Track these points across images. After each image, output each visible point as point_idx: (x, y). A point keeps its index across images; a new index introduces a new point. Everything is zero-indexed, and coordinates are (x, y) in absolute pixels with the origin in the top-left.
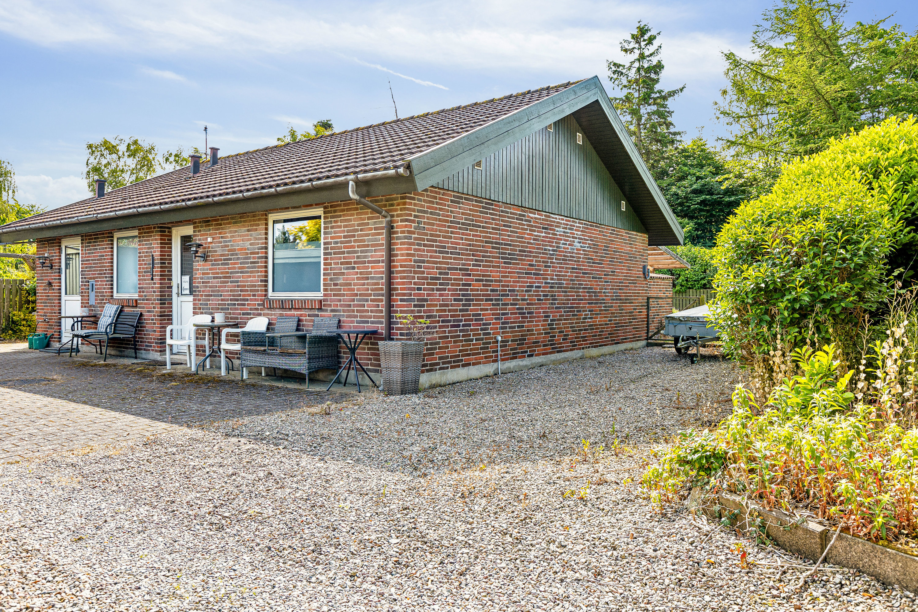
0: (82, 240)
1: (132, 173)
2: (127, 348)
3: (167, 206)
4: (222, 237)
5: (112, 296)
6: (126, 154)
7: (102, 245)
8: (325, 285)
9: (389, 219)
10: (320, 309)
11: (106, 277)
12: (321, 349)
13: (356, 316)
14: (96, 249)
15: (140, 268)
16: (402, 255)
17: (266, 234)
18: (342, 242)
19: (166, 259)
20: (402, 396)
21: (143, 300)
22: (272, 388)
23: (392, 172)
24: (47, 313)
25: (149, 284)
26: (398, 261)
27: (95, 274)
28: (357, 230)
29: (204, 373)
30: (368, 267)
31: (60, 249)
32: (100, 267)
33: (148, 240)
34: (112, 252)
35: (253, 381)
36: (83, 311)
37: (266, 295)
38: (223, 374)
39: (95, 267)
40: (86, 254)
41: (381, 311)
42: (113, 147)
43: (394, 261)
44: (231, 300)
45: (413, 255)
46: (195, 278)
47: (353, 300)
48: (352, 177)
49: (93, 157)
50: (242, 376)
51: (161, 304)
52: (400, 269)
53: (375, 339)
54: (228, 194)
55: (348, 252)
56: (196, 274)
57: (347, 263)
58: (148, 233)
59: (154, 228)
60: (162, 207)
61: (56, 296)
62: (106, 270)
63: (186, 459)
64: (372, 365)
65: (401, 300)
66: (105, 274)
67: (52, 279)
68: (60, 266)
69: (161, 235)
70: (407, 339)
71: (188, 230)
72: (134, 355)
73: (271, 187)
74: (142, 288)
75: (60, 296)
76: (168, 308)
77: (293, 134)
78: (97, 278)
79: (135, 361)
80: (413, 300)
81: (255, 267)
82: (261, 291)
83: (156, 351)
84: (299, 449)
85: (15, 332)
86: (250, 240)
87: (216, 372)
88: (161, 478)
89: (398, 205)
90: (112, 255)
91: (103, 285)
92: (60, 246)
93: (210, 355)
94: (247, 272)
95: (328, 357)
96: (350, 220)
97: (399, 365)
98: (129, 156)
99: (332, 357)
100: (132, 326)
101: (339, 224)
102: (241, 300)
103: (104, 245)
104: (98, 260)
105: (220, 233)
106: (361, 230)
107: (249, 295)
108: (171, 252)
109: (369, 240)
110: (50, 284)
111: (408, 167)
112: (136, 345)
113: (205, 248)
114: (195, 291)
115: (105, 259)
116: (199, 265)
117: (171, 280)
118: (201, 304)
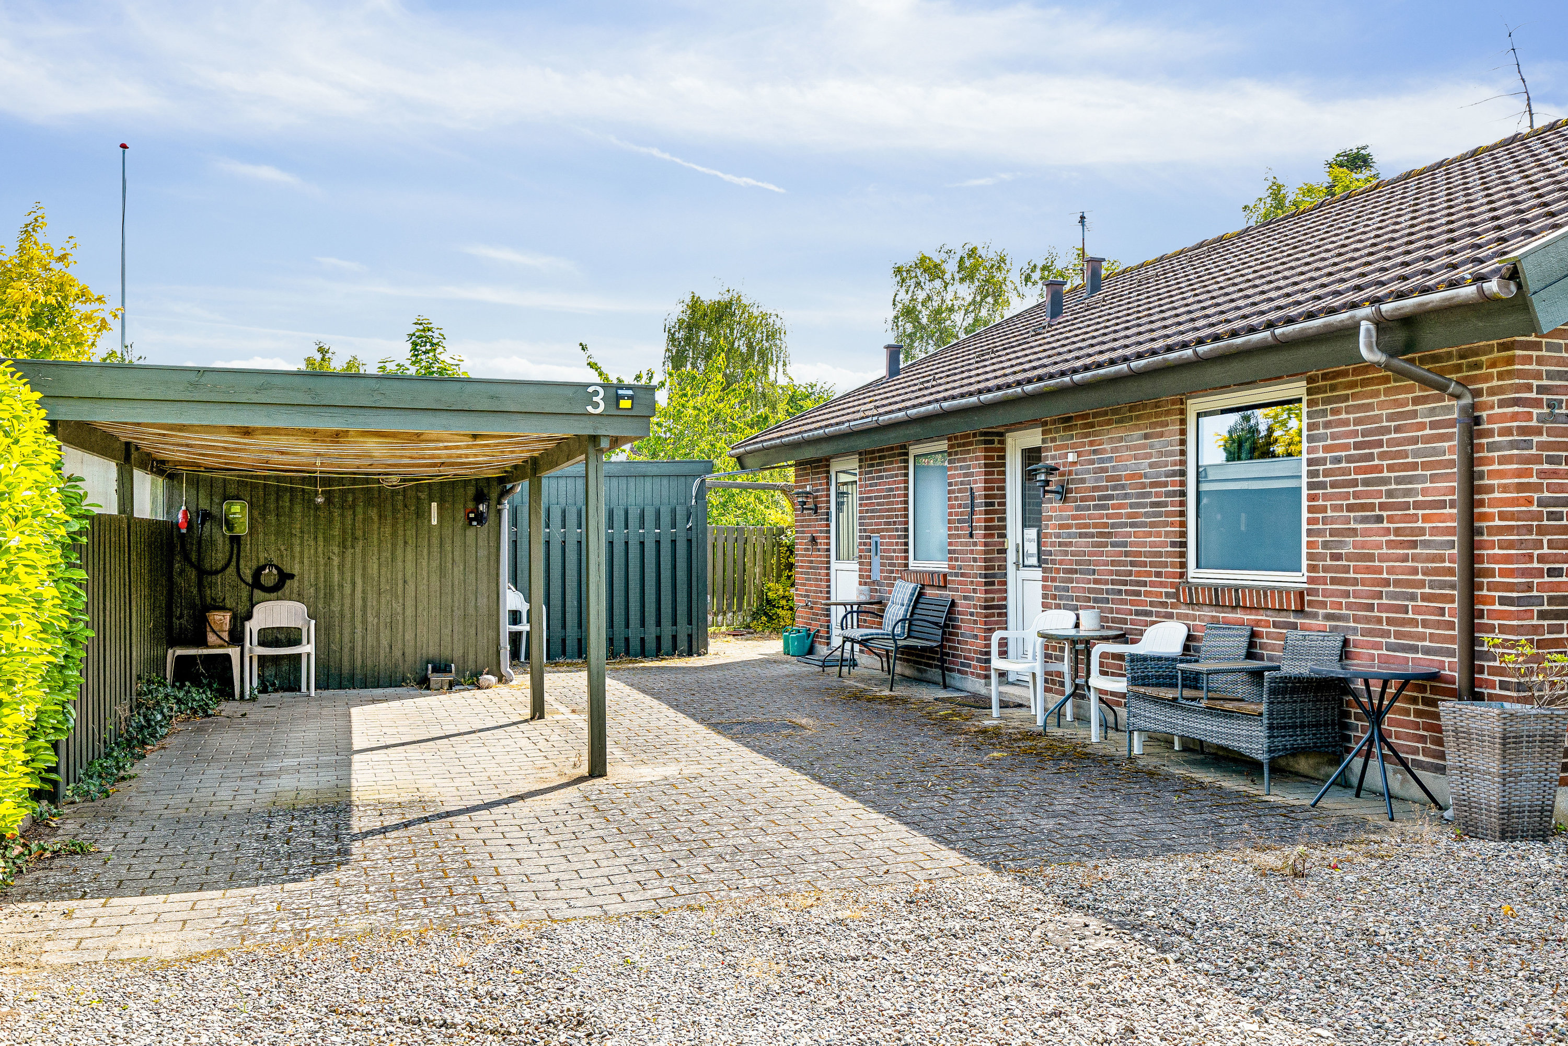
0: (860, 461)
1: (967, 312)
2: (930, 666)
3: (990, 396)
4: (1095, 452)
5: (906, 565)
6: (957, 276)
7: (889, 470)
8: (1310, 556)
9: (1467, 400)
10: (1300, 612)
11: (897, 530)
12: (1298, 706)
13: (1386, 634)
14: (881, 477)
15: (950, 514)
16: (1505, 488)
17: (1183, 442)
18: (1350, 459)
19: (994, 497)
20: (1502, 846)
21: (956, 575)
22: (1187, 786)
23: (1468, 292)
24: (810, 591)
25: (966, 544)
26: (1493, 503)
27: (880, 524)
28: (1387, 430)
29: (1059, 732)
30: (1415, 518)
31: (828, 478)
32: (888, 510)
33: (964, 460)
34: (906, 482)
35: (1152, 762)
36: (861, 593)
37: (1182, 575)
38: (1094, 740)
39: (880, 511)
40: (866, 486)
41: (1450, 625)
42: (936, 266)
43: (1481, 503)
44: (1113, 582)
45: (1538, 488)
46: (1046, 535)
47: (1379, 595)
48: (1367, 311)
49: (904, 288)
50: (1130, 751)
51: (986, 584)
52: (1497, 522)
53: (1434, 690)
54: (1099, 365)
55: (1366, 483)
56: (1047, 526)
57: (1363, 507)
58: (964, 445)
59: (974, 435)
60: (982, 397)
61: (821, 562)
62: (897, 516)
63: (974, 954)
64: (1426, 752)
65: (1503, 601)
66: (895, 523)
67: (817, 532)
68: (829, 508)
69: (986, 450)
70: (1518, 700)
71: (1033, 438)
72: (940, 680)
73: (1185, 345)
74: (954, 552)
75: (828, 562)
76: (1000, 591)
77: (1276, 193)
78: (883, 530)
79: (943, 694)
80: (1539, 601)
81: (1159, 514)
82: (1173, 565)
83: (978, 676)
84: (1212, 969)
85: (770, 619)
86: (1150, 456)
87: (1082, 733)
88: (917, 994)
89: (1493, 364)
90: (907, 488)
91: (891, 544)
92: (828, 472)
93: (1073, 694)
94: (1144, 525)
95: (1317, 725)
96: (1369, 407)
97: (1495, 766)
98: (962, 280)
99: (1326, 724)
100: (936, 624)
101: (1344, 416)
102: (1133, 583)
103: (893, 469)
104: (885, 497)
105: (1091, 443)
106: (1398, 429)
107: (1149, 574)
108: (1004, 481)
109: (1416, 454)
110: (814, 540)
111: (1514, 274)
112: (945, 661)
113: (1062, 474)
114: (1046, 562)
115: (894, 496)
116: (1051, 508)
117: (1004, 536)
118: (1056, 588)
